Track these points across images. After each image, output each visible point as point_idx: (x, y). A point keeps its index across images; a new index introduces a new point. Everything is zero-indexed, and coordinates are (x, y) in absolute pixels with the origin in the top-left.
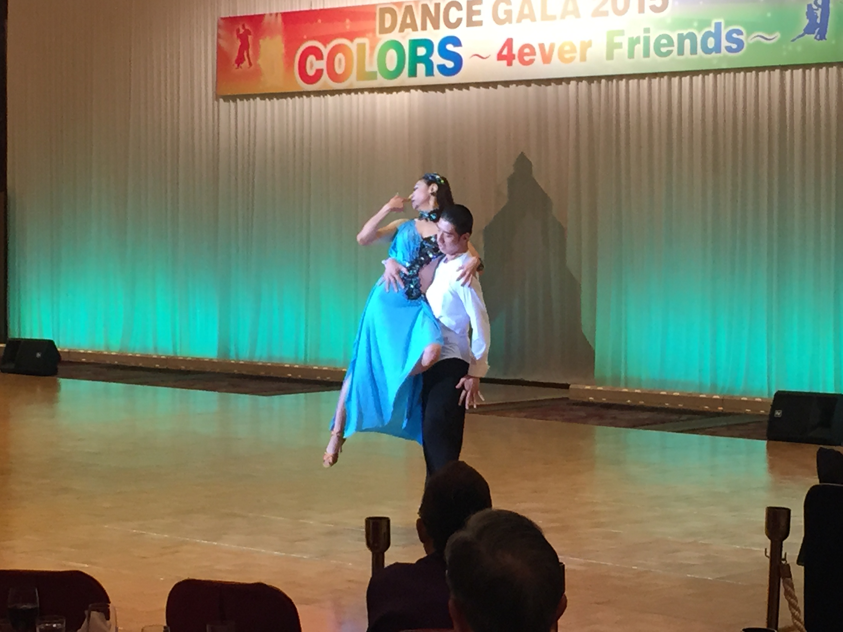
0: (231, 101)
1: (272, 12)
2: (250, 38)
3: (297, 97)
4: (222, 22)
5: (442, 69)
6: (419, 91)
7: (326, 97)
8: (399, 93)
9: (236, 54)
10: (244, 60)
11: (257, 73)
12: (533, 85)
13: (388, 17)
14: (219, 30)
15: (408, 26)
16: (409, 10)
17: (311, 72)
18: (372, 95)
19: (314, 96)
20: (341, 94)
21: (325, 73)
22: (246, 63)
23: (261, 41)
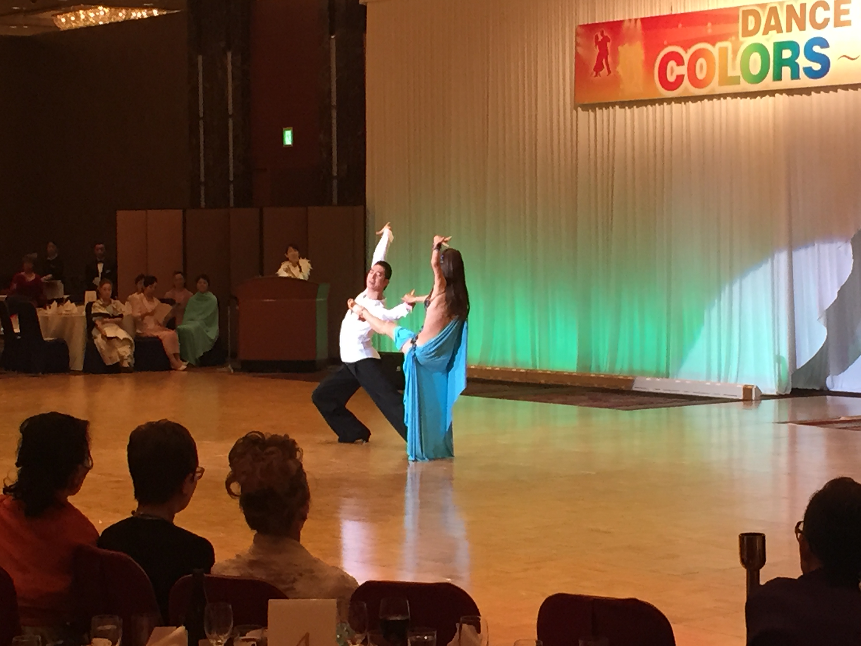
0: (590, 111)
1: (631, 18)
2: (609, 45)
3: (657, 105)
4: (580, 31)
5: (809, 72)
6: (784, 95)
7: (687, 103)
8: (764, 98)
9: (595, 62)
10: (602, 67)
13: (751, 19)
14: (578, 38)
15: (772, 28)
16: (773, 11)
17: (671, 78)
18: (734, 100)
19: (675, 103)
20: (703, 100)
21: (686, 78)
22: (605, 71)
23: (620, 48)
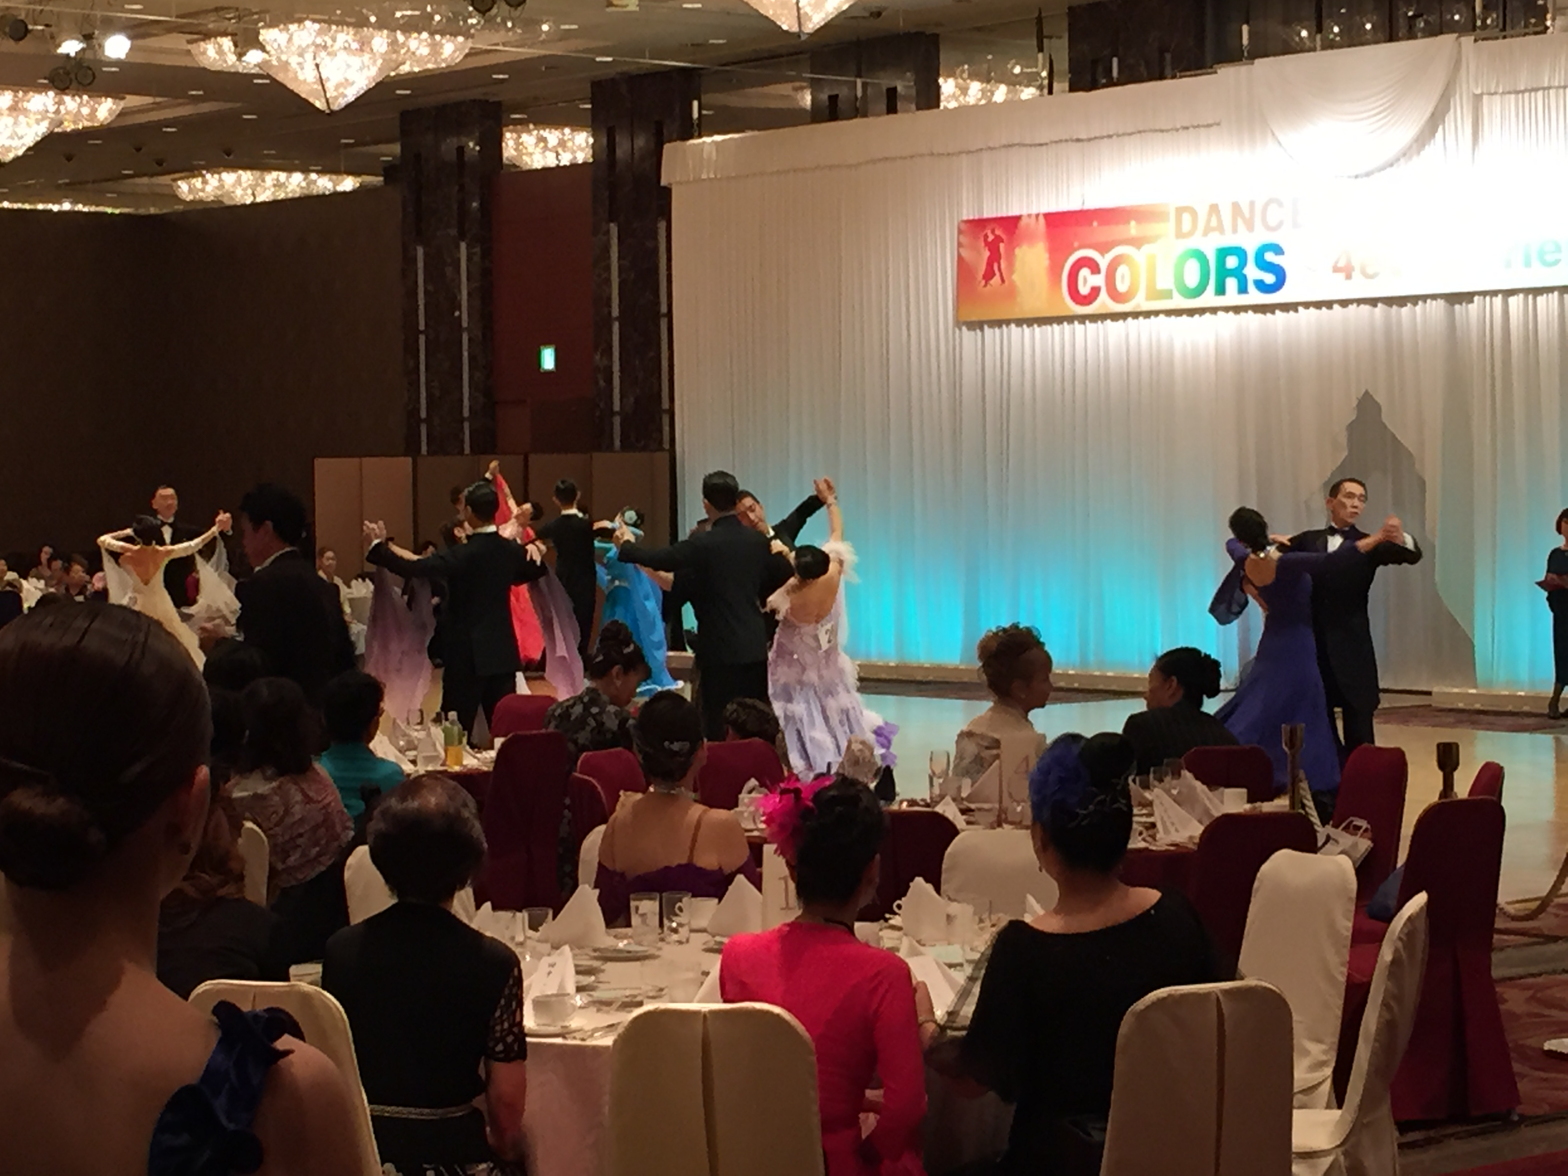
0: (976, 330)
1: (1030, 212)
2: (1002, 245)
3: (1065, 324)
4: (964, 227)
5: (1261, 286)
6: (1231, 314)
7: (1105, 322)
8: (1203, 317)
9: (982, 268)
10: (994, 275)
11: (1011, 293)
12: (1380, 305)
13: (1186, 218)
14: (961, 237)
15: (1213, 229)
16: (1214, 209)
17: (1084, 290)
18: (1168, 319)
19: (1091, 322)
20: (1125, 318)
21: (1103, 291)
22: (996, 279)
23: (1018, 251)
